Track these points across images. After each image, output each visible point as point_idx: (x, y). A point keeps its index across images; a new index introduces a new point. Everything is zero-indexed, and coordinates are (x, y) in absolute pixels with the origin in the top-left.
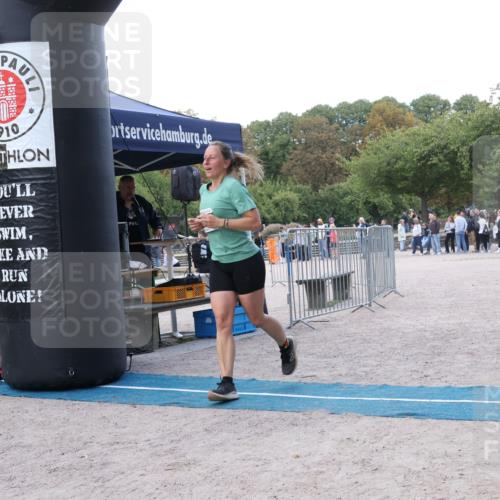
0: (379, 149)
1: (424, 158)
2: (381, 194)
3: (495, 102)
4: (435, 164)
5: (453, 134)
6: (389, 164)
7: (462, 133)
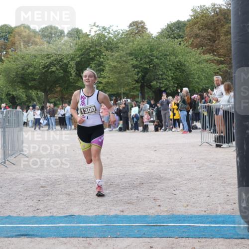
0: (17, 59)
1: (46, 67)
2: (18, 88)
3: (93, 34)
4: (53, 71)
5: (66, 53)
6: (23, 69)
7: (71, 52)
